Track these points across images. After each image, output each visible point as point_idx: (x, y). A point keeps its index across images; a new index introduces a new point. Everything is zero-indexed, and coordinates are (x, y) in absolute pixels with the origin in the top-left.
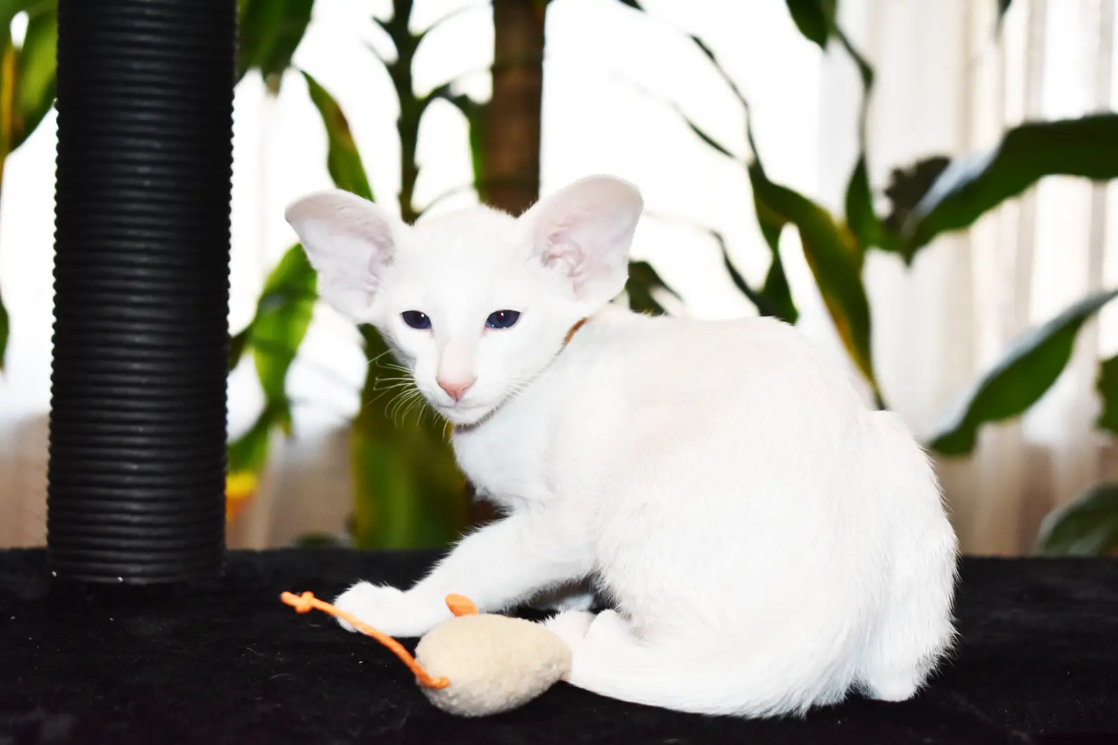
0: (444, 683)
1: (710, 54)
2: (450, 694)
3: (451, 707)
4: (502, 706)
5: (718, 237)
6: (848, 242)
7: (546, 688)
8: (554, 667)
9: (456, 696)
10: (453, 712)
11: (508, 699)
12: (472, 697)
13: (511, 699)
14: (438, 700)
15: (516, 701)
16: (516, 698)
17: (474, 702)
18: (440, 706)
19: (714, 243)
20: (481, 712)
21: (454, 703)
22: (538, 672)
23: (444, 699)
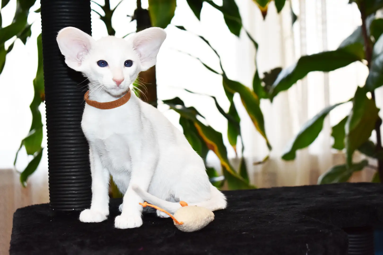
0: (182, 223)
1: (207, 42)
2: (184, 226)
3: (184, 230)
4: (197, 229)
5: (214, 98)
6: (255, 97)
7: (208, 224)
8: (210, 218)
9: (185, 226)
10: (185, 231)
11: (198, 226)
12: (189, 227)
13: (199, 226)
14: (180, 228)
15: (200, 227)
16: (200, 226)
17: (190, 228)
18: (181, 230)
19: (213, 100)
20: (192, 231)
21: (185, 228)
22: (205, 219)
23: (182, 228)
